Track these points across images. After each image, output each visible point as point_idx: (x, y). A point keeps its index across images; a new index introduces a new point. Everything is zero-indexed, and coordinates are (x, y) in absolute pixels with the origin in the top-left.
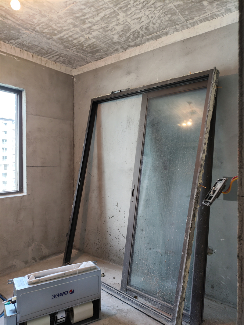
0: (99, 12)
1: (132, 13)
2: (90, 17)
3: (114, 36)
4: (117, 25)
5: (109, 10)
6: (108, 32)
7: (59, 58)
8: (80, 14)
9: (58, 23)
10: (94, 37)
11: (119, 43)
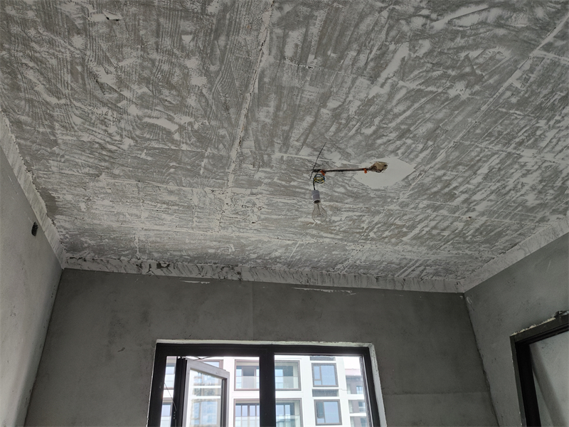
0: (476, 168)
1: (550, 142)
2: (461, 184)
3: (526, 197)
4: (524, 175)
5: (496, 156)
6: (510, 194)
7: (425, 269)
8: (439, 186)
9: (404, 215)
10: (482, 214)
11: (543, 206)
